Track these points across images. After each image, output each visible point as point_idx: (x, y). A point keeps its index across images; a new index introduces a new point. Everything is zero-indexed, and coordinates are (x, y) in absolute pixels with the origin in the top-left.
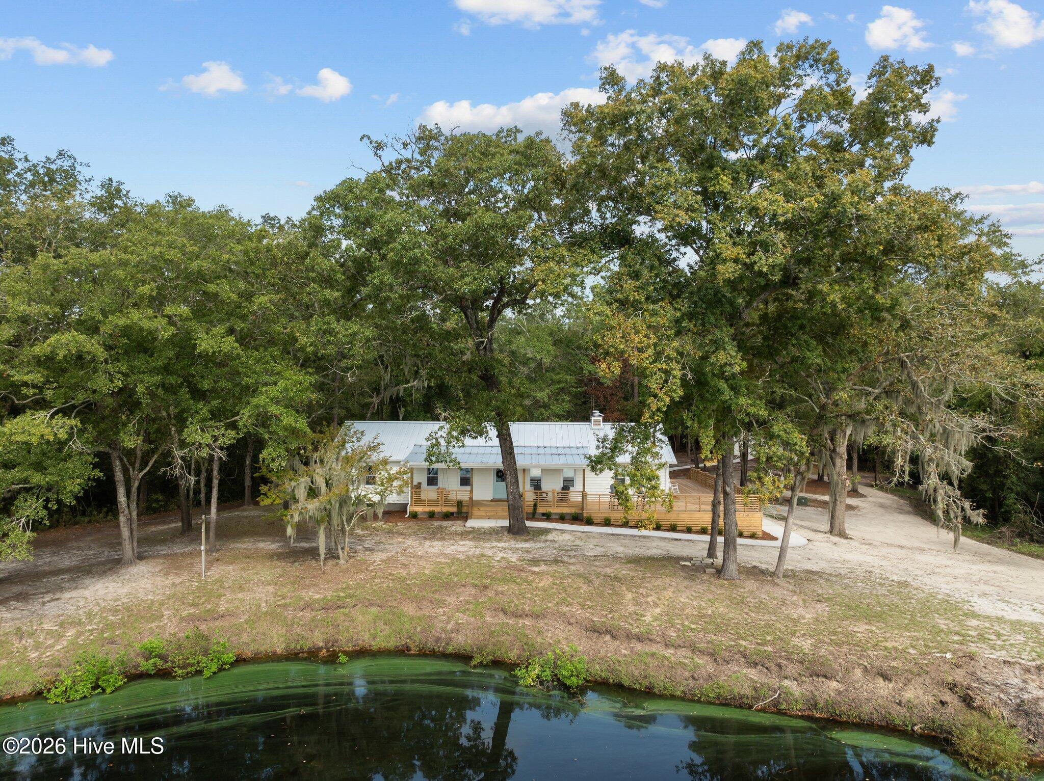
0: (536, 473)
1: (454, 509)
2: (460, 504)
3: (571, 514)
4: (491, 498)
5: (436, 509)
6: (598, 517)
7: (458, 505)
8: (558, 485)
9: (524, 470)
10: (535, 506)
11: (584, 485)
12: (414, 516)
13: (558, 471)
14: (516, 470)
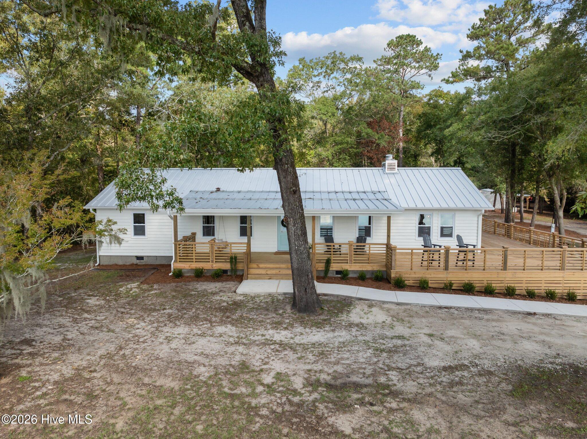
0: (326, 221)
1: (227, 266)
2: (233, 259)
3: (373, 272)
4: (275, 250)
5: (206, 266)
6: (410, 277)
7: (231, 262)
8: (352, 235)
9: (314, 218)
10: (328, 262)
11: (389, 236)
12: (179, 274)
13: (353, 218)
14: (302, 217)
